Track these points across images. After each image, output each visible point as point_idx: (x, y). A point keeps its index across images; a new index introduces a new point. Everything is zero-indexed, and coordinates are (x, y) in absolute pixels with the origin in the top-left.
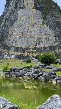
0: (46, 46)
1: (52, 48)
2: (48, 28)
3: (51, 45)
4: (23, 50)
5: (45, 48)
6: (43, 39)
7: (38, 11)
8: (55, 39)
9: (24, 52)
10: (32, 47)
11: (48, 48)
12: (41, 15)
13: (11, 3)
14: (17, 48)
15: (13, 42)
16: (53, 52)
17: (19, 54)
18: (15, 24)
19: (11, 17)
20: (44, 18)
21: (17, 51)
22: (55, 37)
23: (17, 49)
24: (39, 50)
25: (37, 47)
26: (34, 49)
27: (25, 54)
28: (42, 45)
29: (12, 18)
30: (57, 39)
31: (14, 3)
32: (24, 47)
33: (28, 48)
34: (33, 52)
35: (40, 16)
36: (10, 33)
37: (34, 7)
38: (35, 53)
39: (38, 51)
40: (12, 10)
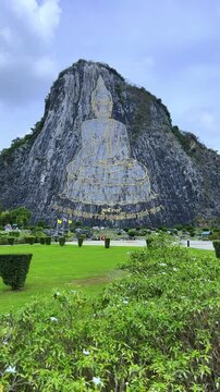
0: (136, 202)
1: (144, 206)
2: (140, 167)
3: (143, 200)
4: (98, 209)
5: (134, 206)
6: (131, 190)
7: (121, 124)
8: (152, 188)
9: (99, 213)
10: (112, 204)
11: (138, 206)
12: (126, 135)
13: (64, 104)
14: (87, 205)
15: (78, 195)
16: (146, 213)
17: (91, 216)
18: (77, 157)
19: (67, 138)
20: (133, 144)
21: (88, 211)
22: (152, 183)
23: (87, 208)
24: (124, 209)
25: (121, 203)
26: (116, 207)
27: (102, 217)
28: (129, 201)
29: (71, 142)
30: (156, 186)
31: (71, 106)
32: (99, 203)
33: (106, 207)
34: (115, 213)
35: (125, 139)
36: (71, 176)
37: (113, 113)
38: (118, 214)
39: (122, 211)
40: (67, 122)
